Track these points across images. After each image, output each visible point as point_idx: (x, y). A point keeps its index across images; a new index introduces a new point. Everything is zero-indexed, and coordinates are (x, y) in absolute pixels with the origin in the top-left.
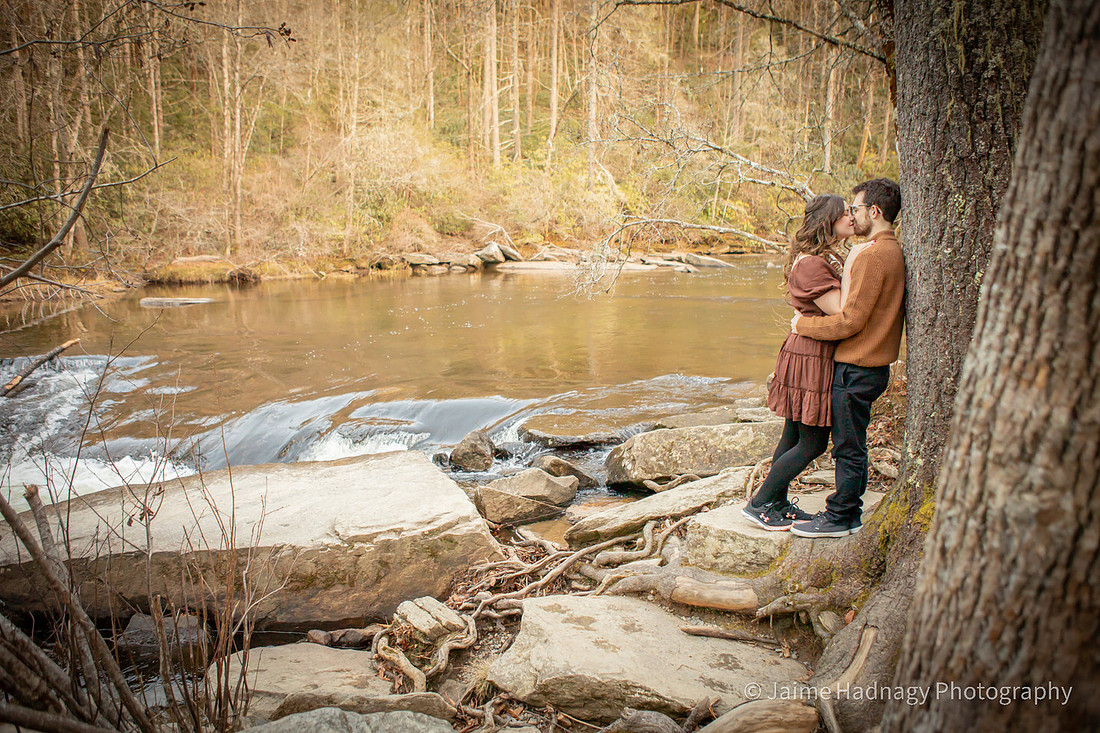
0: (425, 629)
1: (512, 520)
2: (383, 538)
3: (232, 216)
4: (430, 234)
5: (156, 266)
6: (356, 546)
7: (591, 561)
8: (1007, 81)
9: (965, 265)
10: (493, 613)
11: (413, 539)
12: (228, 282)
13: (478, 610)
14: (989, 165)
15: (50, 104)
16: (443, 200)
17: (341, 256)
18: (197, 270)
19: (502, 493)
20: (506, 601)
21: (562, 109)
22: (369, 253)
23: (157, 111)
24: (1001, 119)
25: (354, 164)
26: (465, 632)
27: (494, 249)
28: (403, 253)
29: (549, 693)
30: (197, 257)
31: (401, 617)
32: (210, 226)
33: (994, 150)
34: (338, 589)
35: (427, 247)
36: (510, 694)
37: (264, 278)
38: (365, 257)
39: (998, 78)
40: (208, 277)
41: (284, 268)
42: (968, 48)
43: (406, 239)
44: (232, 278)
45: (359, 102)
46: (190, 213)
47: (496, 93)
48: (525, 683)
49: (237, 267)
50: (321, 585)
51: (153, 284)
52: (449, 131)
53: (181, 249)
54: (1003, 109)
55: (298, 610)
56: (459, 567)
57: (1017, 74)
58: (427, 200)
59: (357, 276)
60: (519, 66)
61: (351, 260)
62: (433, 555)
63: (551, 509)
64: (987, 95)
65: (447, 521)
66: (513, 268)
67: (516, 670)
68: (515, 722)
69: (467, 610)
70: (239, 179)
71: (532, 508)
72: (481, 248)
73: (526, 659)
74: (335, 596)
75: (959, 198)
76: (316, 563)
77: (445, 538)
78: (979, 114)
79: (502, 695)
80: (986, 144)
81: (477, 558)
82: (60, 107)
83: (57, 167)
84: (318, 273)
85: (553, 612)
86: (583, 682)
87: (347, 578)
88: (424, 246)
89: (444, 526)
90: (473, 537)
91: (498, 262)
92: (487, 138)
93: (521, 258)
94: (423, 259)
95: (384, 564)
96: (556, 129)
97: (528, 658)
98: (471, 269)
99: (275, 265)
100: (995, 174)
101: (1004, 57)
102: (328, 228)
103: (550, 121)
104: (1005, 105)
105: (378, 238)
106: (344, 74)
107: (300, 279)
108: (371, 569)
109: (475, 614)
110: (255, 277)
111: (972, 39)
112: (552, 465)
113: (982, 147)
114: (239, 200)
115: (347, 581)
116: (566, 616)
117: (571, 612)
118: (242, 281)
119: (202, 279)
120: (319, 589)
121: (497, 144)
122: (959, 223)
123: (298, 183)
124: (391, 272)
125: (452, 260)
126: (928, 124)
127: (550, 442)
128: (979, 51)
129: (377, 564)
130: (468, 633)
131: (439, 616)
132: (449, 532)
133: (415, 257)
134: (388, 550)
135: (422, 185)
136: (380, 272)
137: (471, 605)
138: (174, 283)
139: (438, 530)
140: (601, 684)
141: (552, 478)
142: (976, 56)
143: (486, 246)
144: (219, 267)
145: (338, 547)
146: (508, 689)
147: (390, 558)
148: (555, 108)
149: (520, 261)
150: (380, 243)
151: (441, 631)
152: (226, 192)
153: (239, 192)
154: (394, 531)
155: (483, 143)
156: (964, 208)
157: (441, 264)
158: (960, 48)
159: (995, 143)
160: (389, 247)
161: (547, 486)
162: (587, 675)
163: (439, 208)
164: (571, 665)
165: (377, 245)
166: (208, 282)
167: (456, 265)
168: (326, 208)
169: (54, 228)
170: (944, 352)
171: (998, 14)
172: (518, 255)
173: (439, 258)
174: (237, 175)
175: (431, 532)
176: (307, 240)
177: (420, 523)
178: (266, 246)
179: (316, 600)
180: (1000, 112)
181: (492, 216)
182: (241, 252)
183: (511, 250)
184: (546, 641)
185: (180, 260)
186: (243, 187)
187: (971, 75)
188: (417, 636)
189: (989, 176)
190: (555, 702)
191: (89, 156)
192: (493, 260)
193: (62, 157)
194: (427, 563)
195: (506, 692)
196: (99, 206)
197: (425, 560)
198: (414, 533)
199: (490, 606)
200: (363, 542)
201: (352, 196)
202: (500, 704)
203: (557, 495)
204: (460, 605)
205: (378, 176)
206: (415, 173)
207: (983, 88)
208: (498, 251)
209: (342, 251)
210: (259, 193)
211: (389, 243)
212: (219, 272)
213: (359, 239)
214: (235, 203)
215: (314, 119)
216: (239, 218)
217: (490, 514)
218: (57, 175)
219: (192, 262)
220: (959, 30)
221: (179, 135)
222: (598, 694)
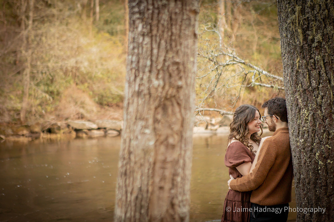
4: (91, 105)
8: (325, 48)
9: (310, 148)
14: (319, 94)
16: (102, 78)
22: (41, 121)
24: (323, 69)
28: (69, 121)
33: (321, 85)
35: (88, 115)
38: (38, 124)
39: (321, 47)
42: (304, 31)
43: (71, 109)
54: (324, 64)
57: (331, 44)
58: (90, 79)
59: (30, 138)
61: (27, 127)
64: (315, 56)
75: (304, 111)
78: (312, 66)
80: (316, 82)
88: (85, 114)
94: (84, 125)
100: (322, 98)
101: (323, 35)
102: (8, 101)
104: (325, 61)
105: (49, 108)
111: (306, 26)
113: (314, 84)
122: (306, 125)
124: (59, 136)
125: (108, 126)
126: (290, 70)
128: (309, 33)
133: (78, 124)
135: (84, 66)
136: (49, 136)
142: (308, 35)
150: (51, 113)
156: (308, 116)
157: (99, 129)
158: (299, 31)
159: (321, 81)
160: (58, 116)
163: (99, 85)
165: (48, 114)
167: (111, 129)
170: (304, 198)
171: (318, 13)
173: (98, 124)
180: (322, 65)
187: (306, 45)
189: (319, 99)
201: (28, 76)
205: (50, 61)
206: (79, 58)
207: (313, 52)
209: (19, 119)
211: (57, 113)
213: (33, 110)
220: (299, 21)
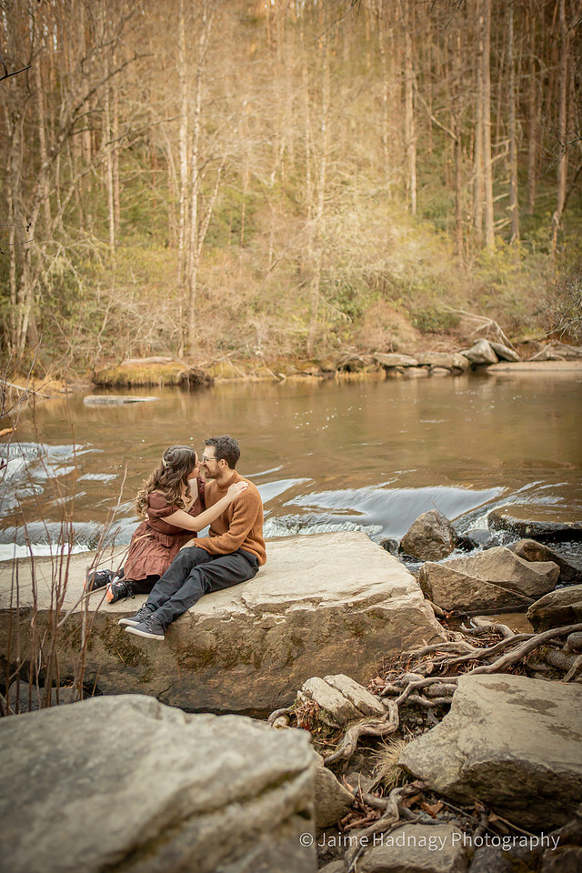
0: (332, 707)
1: (467, 609)
2: (296, 608)
3: (185, 314)
4: (408, 331)
5: (106, 368)
6: (265, 616)
7: (561, 647)
10: (424, 700)
11: (334, 611)
12: (179, 384)
13: (404, 694)
15: (10, 200)
16: (424, 292)
17: (304, 356)
18: (147, 371)
19: (454, 573)
20: (441, 686)
21: (572, 177)
22: (336, 354)
23: (114, 206)
25: (320, 251)
26: (384, 718)
27: (484, 347)
28: (376, 353)
29: (480, 784)
30: (148, 359)
31: (306, 695)
32: (161, 323)
34: (241, 670)
35: (404, 345)
36: (427, 783)
37: (218, 381)
38: (331, 359)
40: (159, 380)
41: (240, 370)
43: (379, 338)
44: (183, 380)
45: (326, 181)
46: (142, 309)
47: (489, 162)
48: (448, 769)
49: (189, 368)
50: (221, 663)
51: (101, 386)
52: (434, 215)
53: (130, 350)
55: (193, 692)
56: (390, 652)
58: (405, 292)
59: (321, 379)
60: (517, 128)
61: (316, 362)
62: (358, 634)
63: (519, 599)
65: (377, 592)
66: (508, 370)
67: (436, 753)
68: (429, 818)
69: (391, 694)
70: (194, 272)
71: (493, 596)
72: (469, 347)
73: (452, 741)
74: (237, 679)
76: (216, 634)
77: (373, 612)
79: (416, 783)
81: (413, 642)
82: (19, 202)
83: (13, 264)
84: (277, 376)
85: (498, 690)
86: (526, 771)
87: (252, 657)
88: (400, 345)
89: (372, 597)
90: (409, 613)
91: (490, 363)
92: (479, 218)
93: (518, 357)
94: (398, 359)
95: (297, 641)
96: (565, 205)
97: (455, 740)
98: (456, 371)
99: (230, 366)
102: (290, 324)
103: (556, 194)
105: (347, 336)
106: (311, 152)
107: (257, 382)
108: (281, 646)
109: (399, 699)
110: (208, 380)
112: (526, 549)
114: (194, 295)
115: (252, 660)
116: (514, 696)
117: (522, 694)
118: (194, 384)
119: (152, 381)
120: (219, 668)
121: (490, 225)
123: (258, 276)
124: (362, 375)
125: (433, 361)
127: (528, 530)
129: (287, 641)
130: (388, 718)
131: (350, 694)
132: (379, 605)
133: (388, 358)
134: (302, 624)
135: (398, 272)
136: (347, 375)
137: (395, 688)
138: (122, 386)
139: (365, 603)
140: (550, 775)
141: (523, 562)
143: (475, 344)
144: (170, 369)
145: (243, 617)
146: (424, 776)
147: (304, 634)
148: (563, 178)
149: (516, 361)
150: (350, 342)
151: (353, 713)
152: (180, 287)
153: (194, 286)
154: (312, 601)
155: (474, 225)
157: (420, 366)
160: (360, 347)
161: (516, 571)
162: (532, 760)
163: (419, 301)
164: (511, 747)
165: (345, 344)
166: (157, 385)
167: (438, 367)
168: (288, 302)
169: (7, 328)
172: (514, 353)
173: (418, 359)
174: (192, 268)
175: (357, 605)
176: (266, 338)
177: (343, 594)
178: (222, 346)
179: (215, 681)
181: (485, 309)
182: (194, 351)
183: (506, 349)
184: (481, 722)
185: (130, 362)
186: (198, 281)
188: (322, 716)
190: (487, 798)
191: (44, 252)
192: (482, 360)
193: (18, 255)
194: (350, 644)
195: (420, 780)
196: (52, 304)
197: (347, 639)
198: (336, 604)
199: (420, 690)
200: (273, 612)
201: (317, 288)
202: (411, 795)
203: (529, 584)
204: (382, 689)
205: (347, 264)
206: (391, 259)
208: (490, 349)
209: (305, 351)
210: (215, 288)
211: (359, 341)
212: (171, 374)
213: (325, 338)
214: (190, 299)
215: (278, 207)
216: (193, 314)
217: (438, 598)
218: (13, 272)
219: (142, 363)
221: (135, 230)
222: (548, 790)
